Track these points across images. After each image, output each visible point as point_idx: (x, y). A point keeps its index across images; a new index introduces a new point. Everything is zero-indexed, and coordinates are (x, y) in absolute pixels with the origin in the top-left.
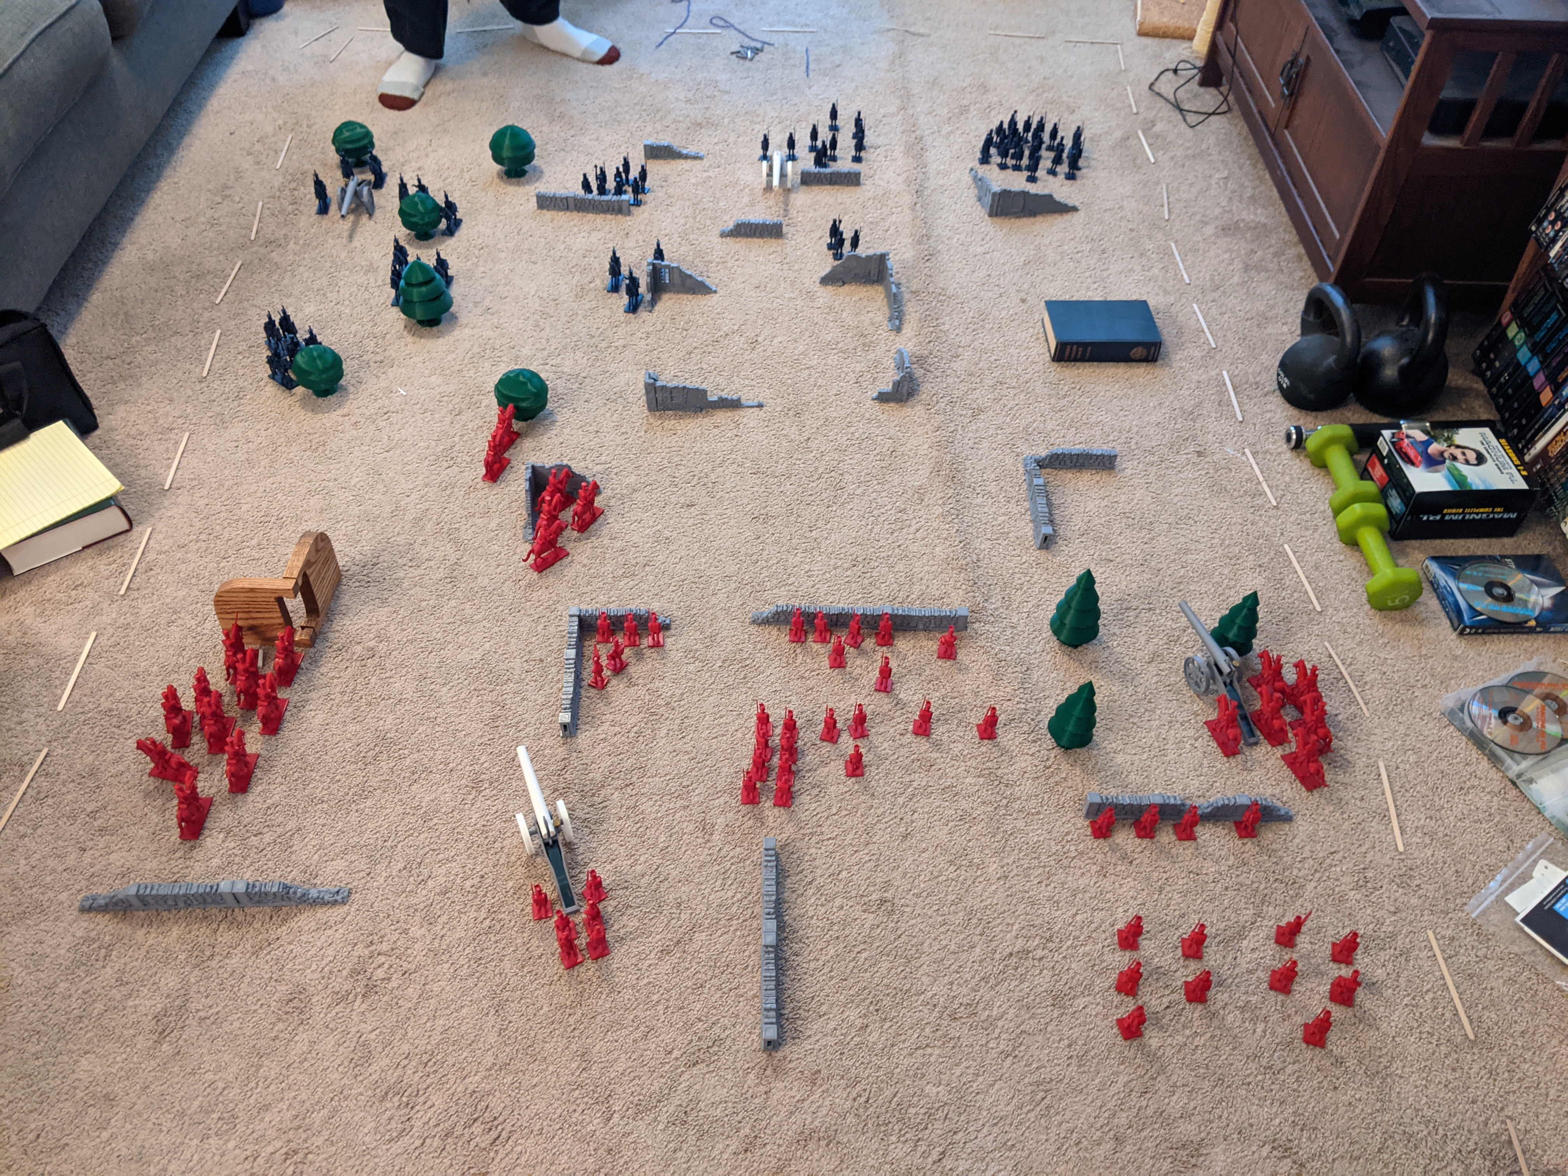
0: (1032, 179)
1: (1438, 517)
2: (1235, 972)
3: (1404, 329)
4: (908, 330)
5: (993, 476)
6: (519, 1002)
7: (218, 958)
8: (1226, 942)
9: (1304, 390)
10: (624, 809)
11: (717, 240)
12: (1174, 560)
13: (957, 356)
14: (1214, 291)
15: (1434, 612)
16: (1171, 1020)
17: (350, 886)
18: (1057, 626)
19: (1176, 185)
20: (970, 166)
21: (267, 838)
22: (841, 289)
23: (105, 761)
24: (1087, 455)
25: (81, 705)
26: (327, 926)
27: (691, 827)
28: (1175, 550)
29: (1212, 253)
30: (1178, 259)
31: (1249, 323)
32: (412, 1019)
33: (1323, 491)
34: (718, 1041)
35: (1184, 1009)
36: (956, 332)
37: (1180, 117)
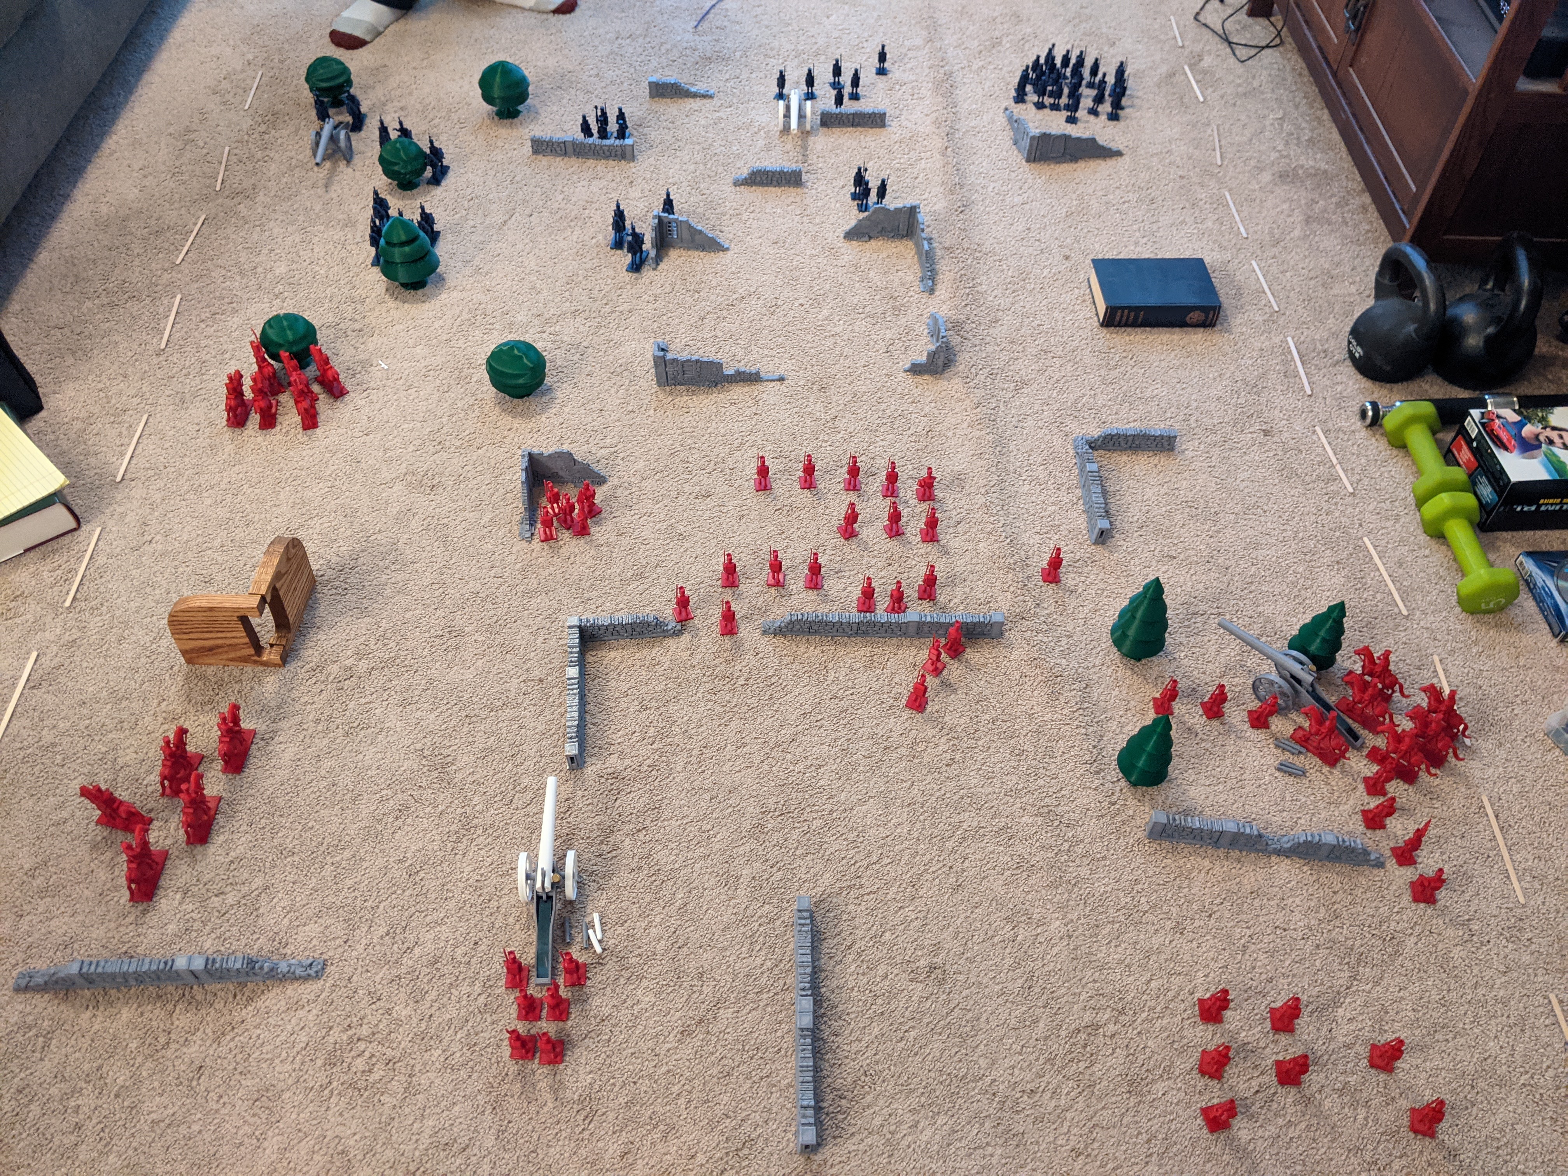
0: (1072, 120)
1: (1533, 508)
2: (1331, 1047)
3: (1488, 294)
4: (942, 291)
5: (1040, 459)
6: (519, 1098)
7: (173, 1046)
8: (1320, 1010)
9: (1379, 361)
10: (636, 859)
11: (729, 189)
12: (1243, 557)
13: (997, 321)
14: (1274, 246)
15: (1530, 616)
16: (1262, 1107)
17: (324, 957)
18: (1119, 636)
19: (1227, 126)
20: (1003, 106)
21: (231, 899)
22: (868, 245)
23: (45, 806)
24: (1144, 435)
25: (19, 739)
26: (297, 1005)
27: (713, 881)
28: (1243, 545)
29: (1269, 204)
30: (1234, 210)
31: (1313, 282)
32: (397, 1120)
33: (1403, 476)
34: (750, 1141)
35: (1275, 1094)
36: (994, 294)
37: (1229, 50)
